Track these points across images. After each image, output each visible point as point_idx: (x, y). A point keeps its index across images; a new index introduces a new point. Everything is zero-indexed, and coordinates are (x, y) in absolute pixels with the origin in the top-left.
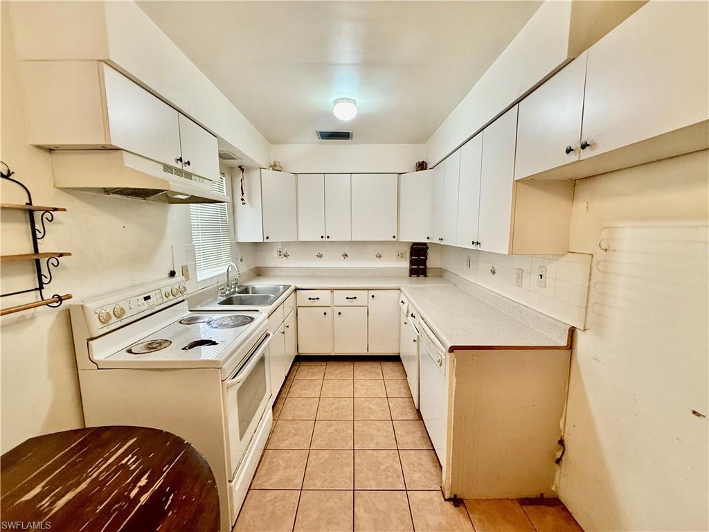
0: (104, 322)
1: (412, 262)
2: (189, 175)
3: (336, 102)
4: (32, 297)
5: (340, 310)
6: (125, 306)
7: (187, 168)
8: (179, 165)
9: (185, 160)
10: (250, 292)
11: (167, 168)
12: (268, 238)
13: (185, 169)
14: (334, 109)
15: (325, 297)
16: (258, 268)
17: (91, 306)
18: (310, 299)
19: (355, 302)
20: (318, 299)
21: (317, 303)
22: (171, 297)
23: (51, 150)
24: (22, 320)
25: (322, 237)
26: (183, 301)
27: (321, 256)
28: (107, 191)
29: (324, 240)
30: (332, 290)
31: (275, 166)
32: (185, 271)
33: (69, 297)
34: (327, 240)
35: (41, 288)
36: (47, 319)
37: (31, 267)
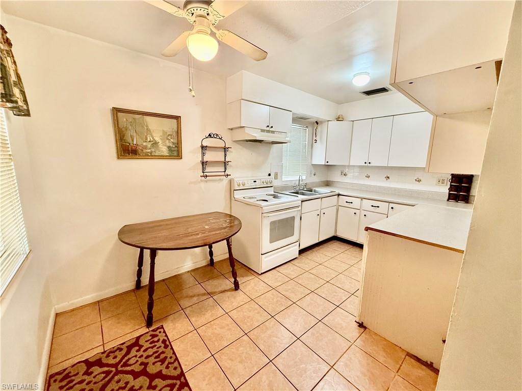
0: (239, 185)
1: (450, 189)
2: (273, 132)
3: (354, 76)
4: (223, 173)
5: (365, 213)
6: (246, 182)
7: (272, 129)
8: (268, 129)
9: (270, 126)
10: (313, 191)
11: (263, 131)
12: (327, 162)
13: (270, 130)
14: (353, 81)
15: (356, 203)
16: (327, 181)
17: (235, 179)
18: (347, 202)
19: (377, 210)
20: (352, 203)
21: (351, 205)
22: (265, 183)
23: (232, 129)
24: (220, 180)
25: (365, 163)
26: (272, 187)
27: (368, 177)
28: (247, 141)
29: (366, 165)
30: (362, 199)
31: (339, 118)
32: (276, 175)
33: (230, 175)
34: (369, 165)
35: (225, 172)
36: (225, 181)
37: (224, 164)
